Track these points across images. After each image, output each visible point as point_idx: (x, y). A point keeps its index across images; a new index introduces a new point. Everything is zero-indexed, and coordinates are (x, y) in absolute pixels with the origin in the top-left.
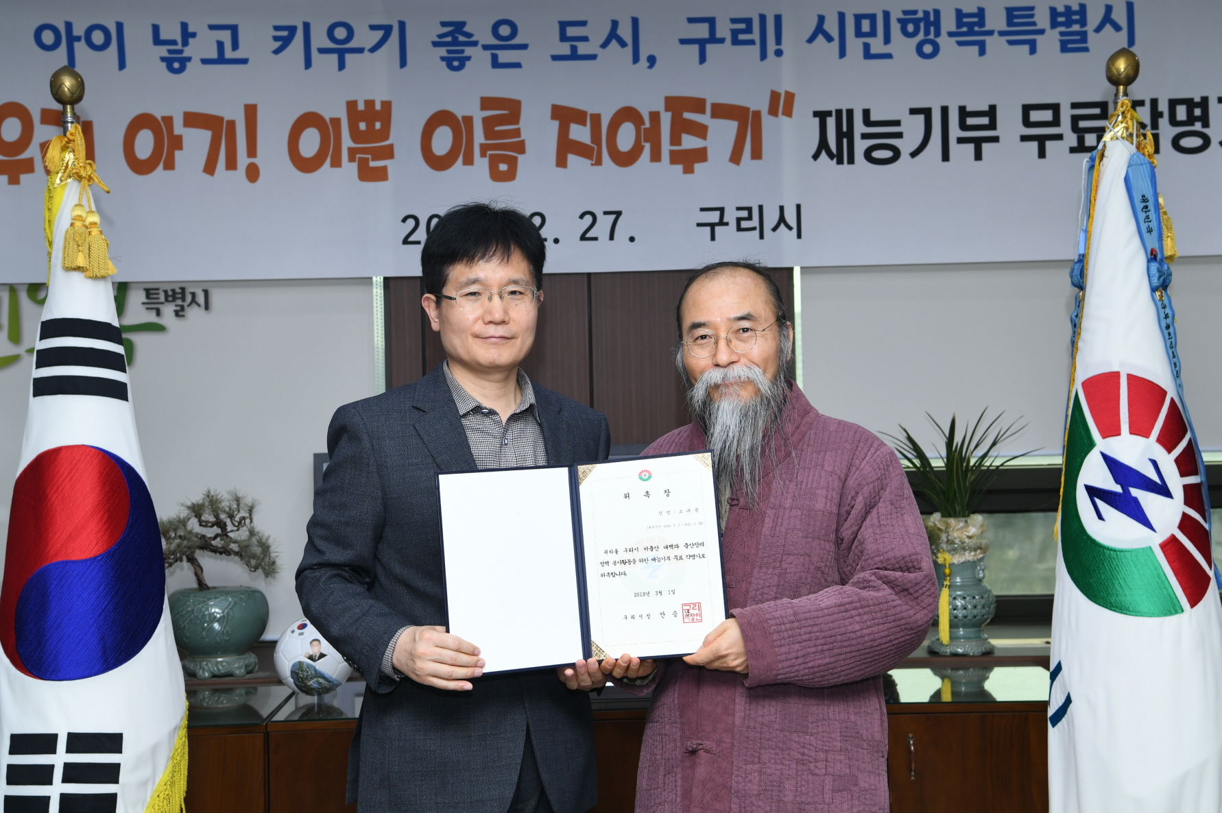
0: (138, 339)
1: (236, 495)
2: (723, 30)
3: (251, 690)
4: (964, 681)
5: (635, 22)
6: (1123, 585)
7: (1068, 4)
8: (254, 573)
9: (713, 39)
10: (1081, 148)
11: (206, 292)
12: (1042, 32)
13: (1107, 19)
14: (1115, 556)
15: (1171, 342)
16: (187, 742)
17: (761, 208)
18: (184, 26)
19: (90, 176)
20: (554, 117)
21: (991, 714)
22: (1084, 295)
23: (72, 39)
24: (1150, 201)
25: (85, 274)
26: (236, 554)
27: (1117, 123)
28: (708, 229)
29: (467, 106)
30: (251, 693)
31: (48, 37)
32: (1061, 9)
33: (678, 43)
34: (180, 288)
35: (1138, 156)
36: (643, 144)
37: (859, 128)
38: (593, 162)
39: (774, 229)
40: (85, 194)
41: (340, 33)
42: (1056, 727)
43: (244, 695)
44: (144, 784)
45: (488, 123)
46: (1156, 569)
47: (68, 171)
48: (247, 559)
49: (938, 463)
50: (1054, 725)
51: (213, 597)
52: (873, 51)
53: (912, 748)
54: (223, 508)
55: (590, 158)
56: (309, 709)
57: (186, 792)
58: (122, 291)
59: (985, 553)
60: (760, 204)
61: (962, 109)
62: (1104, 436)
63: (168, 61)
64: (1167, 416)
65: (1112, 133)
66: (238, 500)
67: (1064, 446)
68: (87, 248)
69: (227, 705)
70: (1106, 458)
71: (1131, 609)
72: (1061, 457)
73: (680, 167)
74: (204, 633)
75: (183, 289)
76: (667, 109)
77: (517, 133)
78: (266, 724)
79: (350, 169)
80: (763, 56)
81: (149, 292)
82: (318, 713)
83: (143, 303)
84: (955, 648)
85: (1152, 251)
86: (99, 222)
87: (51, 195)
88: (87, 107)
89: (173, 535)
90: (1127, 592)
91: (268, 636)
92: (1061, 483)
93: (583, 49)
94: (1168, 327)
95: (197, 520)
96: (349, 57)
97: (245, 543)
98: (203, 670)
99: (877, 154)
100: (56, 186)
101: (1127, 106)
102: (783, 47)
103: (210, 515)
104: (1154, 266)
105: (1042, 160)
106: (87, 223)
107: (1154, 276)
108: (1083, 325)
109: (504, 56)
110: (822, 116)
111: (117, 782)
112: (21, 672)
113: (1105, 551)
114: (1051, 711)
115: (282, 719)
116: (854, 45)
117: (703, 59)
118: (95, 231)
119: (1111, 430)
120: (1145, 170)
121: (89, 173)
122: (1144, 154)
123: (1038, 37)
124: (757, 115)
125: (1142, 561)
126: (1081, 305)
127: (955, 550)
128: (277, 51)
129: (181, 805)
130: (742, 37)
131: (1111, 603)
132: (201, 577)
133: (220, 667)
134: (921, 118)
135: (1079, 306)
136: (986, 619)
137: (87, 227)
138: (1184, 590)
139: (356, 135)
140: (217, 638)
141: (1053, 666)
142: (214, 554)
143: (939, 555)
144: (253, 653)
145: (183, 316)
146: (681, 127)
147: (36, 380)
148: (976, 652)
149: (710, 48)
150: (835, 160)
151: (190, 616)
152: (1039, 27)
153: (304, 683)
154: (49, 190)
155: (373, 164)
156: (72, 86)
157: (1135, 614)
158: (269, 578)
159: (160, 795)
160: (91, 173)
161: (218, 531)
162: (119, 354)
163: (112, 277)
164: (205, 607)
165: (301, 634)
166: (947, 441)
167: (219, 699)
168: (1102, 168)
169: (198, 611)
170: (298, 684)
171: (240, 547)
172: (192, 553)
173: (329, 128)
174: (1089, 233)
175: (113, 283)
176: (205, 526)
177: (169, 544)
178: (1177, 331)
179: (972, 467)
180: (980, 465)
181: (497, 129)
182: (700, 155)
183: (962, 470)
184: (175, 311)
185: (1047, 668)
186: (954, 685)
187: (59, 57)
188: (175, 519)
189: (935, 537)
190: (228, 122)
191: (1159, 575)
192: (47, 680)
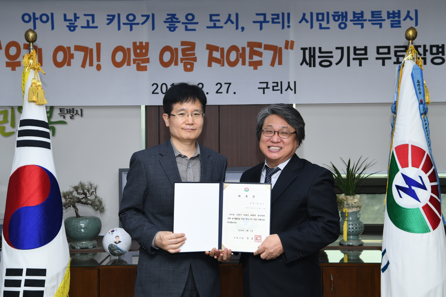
0: (57, 126)
1: (90, 183)
2: (269, 18)
3: (95, 254)
4: (352, 255)
5: (237, 15)
6: (408, 221)
7: (394, 10)
8: (96, 212)
9: (265, 21)
10: (398, 62)
11: (81, 110)
12: (384, 20)
13: (408, 16)
14: (406, 211)
15: (427, 134)
16: (70, 273)
17: (281, 82)
18: (75, 14)
19: (38, 68)
20: (207, 49)
21: (361, 267)
22: (396, 116)
23: (35, 19)
24: (420, 82)
25: (36, 103)
26: (90, 204)
27: (409, 54)
28: (262, 90)
29: (176, 44)
30: (95, 255)
31: (26, 18)
32: (391, 12)
33: (252, 22)
34: (72, 108)
35: (416, 66)
36: (239, 59)
37: (317, 54)
38: (221, 65)
39: (286, 90)
40: (36, 75)
41: (131, 18)
42: (384, 272)
43: (92, 255)
44: (54, 287)
45: (183, 51)
46: (420, 216)
47: (30, 66)
48: (94, 206)
49: (344, 176)
50: (383, 272)
51: (81, 220)
52: (323, 26)
53: (332, 279)
54: (86, 188)
55: (220, 63)
56: (115, 261)
57: (69, 291)
58: (50, 110)
59: (360, 208)
60: (281, 81)
61: (355, 48)
62: (403, 167)
63: (69, 27)
64: (425, 160)
65: (407, 57)
66: (91, 185)
67: (388, 171)
68: (37, 94)
69: (86, 259)
70: (403, 175)
71: (411, 230)
72: (387, 174)
73: (252, 67)
74: (78, 233)
75: (73, 109)
76: (248, 46)
77: (194, 54)
78: (99, 266)
79: (134, 66)
80: (283, 28)
81: (61, 110)
82: (118, 263)
83: (59, 114)
84: (349, 243)
85: (421, 100)
86: (41, 85)
87: (24, 75)
88: (38, 43)
89: (68, 197)
90: (410, 224)
91: (101, 234)
92: (387, 184)
93: (218, 24)
94: (426, 128)
95: (76, 192)
96: (134, 26)
97: (93, 201)
98: (78, 246)
99: (324, 64)
100: (26, 72)
101: (413, 48)
102: (290, 24)
103: (81, 190)
104: (422, 106)
105: (384, 66)
106: (37, 85)
107: (421, 109)
108: (396, 127)
109: (190, 27)
110: (304, 49)
111: (44, 286)
113: (402, 209)
114: (382, 267)
115: (105, 265)
116: (316, 24)
117: (261, 28)
118: (40, 88)
119: (405, 165)
120: (419, 71)
121: (38, 67)
122: (418, 65)
123: (383, 22)
124: (280, 49)
125: (416, 213)
126: (395, 120)
127: (349, 207)
128: (108, 24)
129: (67, 295)
130: (275, 21)
131: (404, 228)
132: (77, 213)
133: (84, 245)
134: (340, 51)
135: (394, 120)
136: (361, 233)
137: (37, 87)
138: (431, 224)
139: (136, 54)
140: (83, 235)
141: (383, 250)
142: (82, 204)
143: (344, 209)
144: (96, 240)
145: (73, 118)
146: (253, 53)
147: (18, 141)
148: (357, 244)
149: (264, 24)
150: (308, 65)
151: (73, 226)
152: (383, 18)
153: (113, 252)
154: (24, 73)
155: (142, 65)
156: (33, 36)
157: (413, 232)
158: (102, 213)
159: (60, 292)
160: (39, 67)
161: (84, 196)
162: (48, 132)
163: (46, 104)
164: (79, 223)
165: (112, 234)
166: (347, 168)
167: (83, 256)
168: (403, 70)
169: (75, 225)
170: (111, 252)
171: (91, 202)
172: (74, 204)
173: (126, 52)
174: (398, 94)
175: (46, 107)
176: (79, 194)
177: (65, 200)
178: (430, 129)
179: (356, 177)
180: (359, 176)
181: (187, 52)
182: (260, 63)
183: (352, 178)
184: (70, 117)
185: (381, 250)
186: (348, 256)
187: (30, 25)
188: (68, 192)
189: (343, 202)
190: (90, 49)
191: (422, 218)
192: (19, 249)
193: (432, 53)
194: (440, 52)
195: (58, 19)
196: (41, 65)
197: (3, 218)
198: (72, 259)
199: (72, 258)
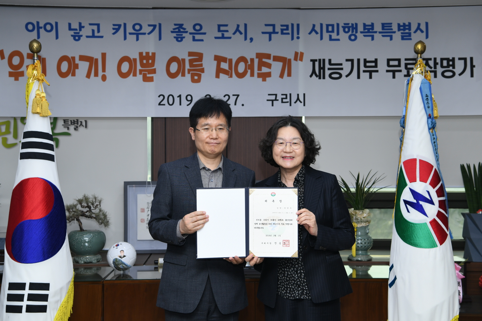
0: (61, 138)
1: (95, 196)
2: (278, 29)
3: (99, 268)
4: (361, 270)
5: (246, 25)
6: (416, 236)
7: (404, 22)
8: (101, 225)
9: (274, 32)
10: (408, 75)
11: (86, 121)
12: (394, 32)
13: (418, 28)
14: (413, 226)
15: (436, 148)
16: (73, 287)
17: (290, 94)
18: (80, 24)
19: (42, 80)
20: (215, 60)
21: (369, 283)
22: (404, 130)
23: (39, 28)
24: (429, 96)
25: (40, 115)
26: (94, 218)
27: (418, 68)
28: (271, 102)
29: (183, 55)
30: (99, 269)
31: (30, 27)
32: (402, 24)
33: (261, 33)
35: (425, 80)
36: (248, 70)
37: (327, 66)
38: (229, 76)
39: (295, 102)
40: (40, 86)
41: (137, 27)
42: (391, 288)
43: (96, 270)
44: (57, 302)
45: (190, 61)
46: (428, 231)
47: (34, 77)
48: (98, 220)
49: (353, 190)
50: (390, 287)
51: (85, 234)
52: (333, 38)
54: (90, 201)
56: (119, 276)
57: (73, 305)
58: (54, 122)
59: (369, 223)
61: (365, 60)
62: (410, 182)
63: (74, 37)
64: (433, 175)
65: (416, 71)
66: (95, 198)
67: (397, 185)
68: (41, 106)
69: (90, 274)
70: (411, 190)
71: (419, 245)
72: (395, 189)
73: (261, 79)
74: (82, 247)
75: (77, 120)
76: (257, 58)
77: (201, 65)
78: (103, 281)
79: (140, 77)
80: (292, 39)
81: (65, 121)
82: (123, 277)
83: (63, 125)
84: (358, 258)
85: (429, 115)
86: (45, 96)
87: (28, 86)
88: (42, 54)
89: (71, 211)
90: (417, 239)
91: (105, 248)
92: (395, 198)
93: (226, 35)
94: (434, 143)
95: (80, 205)
96: (140, 36)
97: (98, 214)
98: (81, 260)
99: (334, 76)
100: (30, 83)
101: (421, 62)
102: (300, 36)
103: (85, 203)
104: (430, 120)
105: (394, 79)
106: (41, 96)
107: (430, 124)
108: (404, 141)
109: (197, 37)
110: (313, 61)
111: (47, 301)
112: (13, 260)
113: (410, 224)
114: (389, 282)
115: (110, 279)
116: (326, 35)
117: (270, 39)
118: (44, 99)
119: (413, 180)
120: (427, 85)
121: (42, 78)
122: (427, 79)
123: (393, 34)
124: (290, 60)
125: (423, 228)
126: (404, 134)
127: (358, 222)
128: (114, 34)
129: (71, 310)
130: (285, 32)
131: (412, 243)
132: (81, 226)
133: (88, 260)
134: (350, 63)
136: (370, 248)
137: (41, 98)
138: (438, 239)
139: (142, 65)
140: (87, 249)
141: (391, 265)
142: (86, 218)
144: (100, 254)
145: (77, 130)
146: (261, 64)
147: (21, 153)
148: (365, 259)
149: (273, 35)
150: (318, 77)
151: (77, 240)
152: (394, 30)
153: (117, 266)
154: (28, 84)
155: (148, 75)
156: (37, 46)
157: (420, 247)
158: (106, 227)
159: (63, 306)
160: (43, 78)
161: (88, 209)
162: (52, 144)
163: (50, 116)
164: (83, 237)
165: (117, 248)
166: (356, 181)
167: (87, 271)
168: (412, 84)
169: (79, 239)
170: (115, 266)
171: (96, 215)
172: (78, 217)
173: (132, 62)
174: (407, 108)
175: (50, 118)
176: (83, 208)
177: (69, 214)
178: (438, 144)
179: (366, 191)
180: (368, 191)
181: (194, 63)
182: (269, 75)
183: (361, 193)
184: (74, 128)
185: (389, 265)
186: (357, 271)
187: (34, 35)
188: (72, 205)
190: (95, 59)
191: (429, 233)
192: (22, 263)
193: (442, 66)
194: (451, 66)
195: (63, 28)
196: (46, 76)
197: (6, 232)
198: (75, 273)
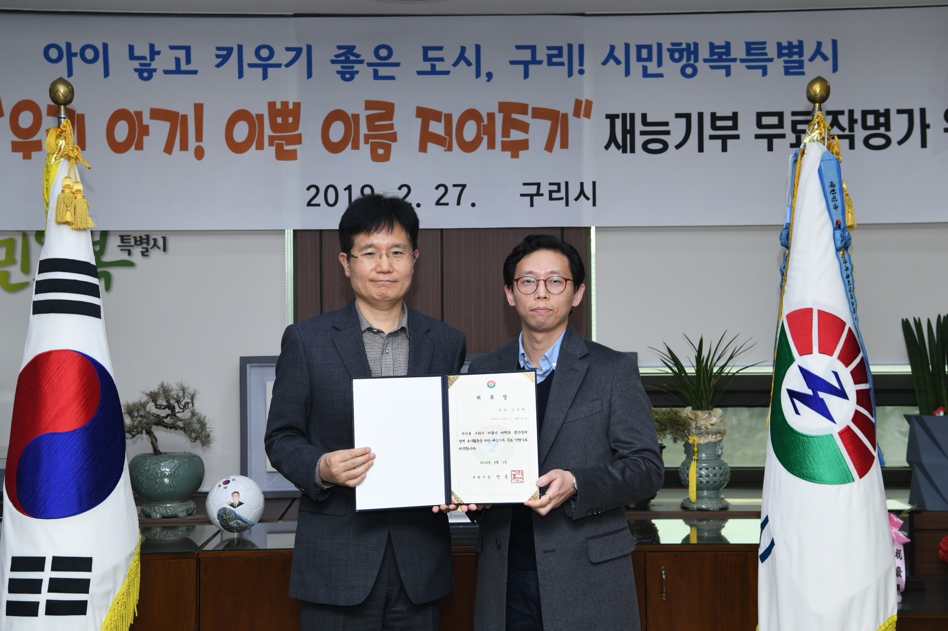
0: (115, 272)
1: (182, 386)
2: (542, 55)
3: (191, 528)
4: (706, 529)
5: (478, 48)
6: (812, 461)
7: (790, 40)
8: (194, 443)
9: (534, 61)
10: (796, 144)
11: (164, 239)
12: (771, 60)
13: (818, 52)
14: (807, 440)
15: (850, 287)
16: (139, 565)
17: (567, 183)
18: (152, 46)
19: (76, 157)
20: (418, 116)
21: (721, 553)
22: (789, 253)
23: (70, 55)
24: (836, 186)
25: (71, 227)
26: (181, 428)
27: (814, 130)
28: (528, 198)
29: (355, 106)
30: (190, 530)
31: (53, 53)
32: (785, 44)
33: (509, 63)
34: (145, 235)
35: (828, 154)
36: (482, 136)
37: (639, 127)
38: (446, 149)
39: (576, 199)
40: (72, 169)
41: (265, 53)
42: (764, 562)
43: (185, 531)
44: (107, 594)
45: (370, 119)
46: (835, 450)
47: (60, 153)
48: (189, 433)
49: (691, 370)
50: (762, 561)
51: (164, 459)
52: (650, 71)
53: (664, 577)
54: (173, 395)
55: (444, 146)
56: (231, 542)
57: (138, 601)
58: (101, 240)
59: (723, 436)
60: (566, 180)
61: (713, 115)
62: (801, 355)
63: (140, 72)
64: (845, 340)
65: (810, 137)
66: (183, 390)
67: (774, 361)
68: (73, 209)
69: (173, 538)
70: (801, 369)
72: (772, 367)
73: (509, 153)
74: (157, 486)
75: (148, 236)
76: (500, 111)
77: (391, 127)
78: (198, 553)
79: (270, 151)
80: (570, 74)
81: (123, 238)
82: (237, 545)
83: (119, 246)
84: (700, 505)
85: (837, 222)
86: (82, 189)
87: (48, 170)
88: (76, 105)
89: (136, 415)
90: (815, 466)
91: (203, 489)
92: (771, 387)
93: (440, 66)
94: (848, 277)
95: (153, 404)
96: (270, 70)
97: (188, 421)
98: (156, 512)
99: (652, 146)
100: (52, 163)
101: (821, 118)
102: (585, 68)
103: (163, 400)
104: (838, 233)
105: (770, 152)
106: (74, 190)
107: (838, 240)
108: (788, 274)
109: (383, 71)
110: (612, 118)
111: (87, 592)
112: (21, 512)
113: (800, 437)
114: (761, 551)
115: (211, 549)
116: (636, 67)
117: (526, 75)
118: (79, 196)
119: (805, 350)
120: (833, 164)
121: (76, 155)
122: (832, 153)
123: (768, 64)
124: (565, 116)
125: (826, 444)
126: (787, 260)
127: (701, 433)
128: (218, 66)
129: (134, 609)
130: (555, 60)
131: (804, 474)
132: (156, 445)
133: (168, 511)
134: (684, 120)
136: (723, 485)
137: (73, 193)
138: (855, 465)
139: (274, 126)
140: (167, 490)
141: (763, 517)
142: (166, 428)
143: (690, 437)
144: (193, 501)
145: (148, 256)
146: (510, 125)
147: (35, 303)
148: (715, 508)
149: (532, 68)
150: (621, 150)
151: (147, 473)
152: (769, 56)
153: (227, 524)
154: (47, 166)
155: (286, 148)
156: (65, 92)
157: (820, 482)
158: (205, 446)
159: (119, 602)
160: (78, 154)
161: (169, 412)
162: (95, 284)
163: (91, 228)
164: (158, 466)
165: (225, 488)
166: (697, 354)
167: (167, 533)
168: (803, 162)
169: (152, 469)
170: (223, 523)
171: (184, 424)
172: (149, 427)
173: (254, 122)
174: (793, 208)
175: (92, 232)
176: (160, 408)
177: (131, 421)
178: (855, 279)
179: (715, 374)
180: (721, 372)
181: (377, 123)
182: (524, 145)
183: (707, 376)
184: (141, 252)
185: (760, 518)
186: (699, 531)
187: (61, 69)
188: (137, 403)
189: (688, 424)
190: (182, 115)
191: (837, 454)
192: (38, 518)
193: (865, 127)
194: (882, 125)
195: (118, 55)
196: (84, 150)
197: (6, 457)
198: (145, 538)
199: (145, 536)
